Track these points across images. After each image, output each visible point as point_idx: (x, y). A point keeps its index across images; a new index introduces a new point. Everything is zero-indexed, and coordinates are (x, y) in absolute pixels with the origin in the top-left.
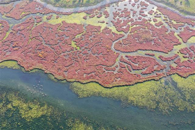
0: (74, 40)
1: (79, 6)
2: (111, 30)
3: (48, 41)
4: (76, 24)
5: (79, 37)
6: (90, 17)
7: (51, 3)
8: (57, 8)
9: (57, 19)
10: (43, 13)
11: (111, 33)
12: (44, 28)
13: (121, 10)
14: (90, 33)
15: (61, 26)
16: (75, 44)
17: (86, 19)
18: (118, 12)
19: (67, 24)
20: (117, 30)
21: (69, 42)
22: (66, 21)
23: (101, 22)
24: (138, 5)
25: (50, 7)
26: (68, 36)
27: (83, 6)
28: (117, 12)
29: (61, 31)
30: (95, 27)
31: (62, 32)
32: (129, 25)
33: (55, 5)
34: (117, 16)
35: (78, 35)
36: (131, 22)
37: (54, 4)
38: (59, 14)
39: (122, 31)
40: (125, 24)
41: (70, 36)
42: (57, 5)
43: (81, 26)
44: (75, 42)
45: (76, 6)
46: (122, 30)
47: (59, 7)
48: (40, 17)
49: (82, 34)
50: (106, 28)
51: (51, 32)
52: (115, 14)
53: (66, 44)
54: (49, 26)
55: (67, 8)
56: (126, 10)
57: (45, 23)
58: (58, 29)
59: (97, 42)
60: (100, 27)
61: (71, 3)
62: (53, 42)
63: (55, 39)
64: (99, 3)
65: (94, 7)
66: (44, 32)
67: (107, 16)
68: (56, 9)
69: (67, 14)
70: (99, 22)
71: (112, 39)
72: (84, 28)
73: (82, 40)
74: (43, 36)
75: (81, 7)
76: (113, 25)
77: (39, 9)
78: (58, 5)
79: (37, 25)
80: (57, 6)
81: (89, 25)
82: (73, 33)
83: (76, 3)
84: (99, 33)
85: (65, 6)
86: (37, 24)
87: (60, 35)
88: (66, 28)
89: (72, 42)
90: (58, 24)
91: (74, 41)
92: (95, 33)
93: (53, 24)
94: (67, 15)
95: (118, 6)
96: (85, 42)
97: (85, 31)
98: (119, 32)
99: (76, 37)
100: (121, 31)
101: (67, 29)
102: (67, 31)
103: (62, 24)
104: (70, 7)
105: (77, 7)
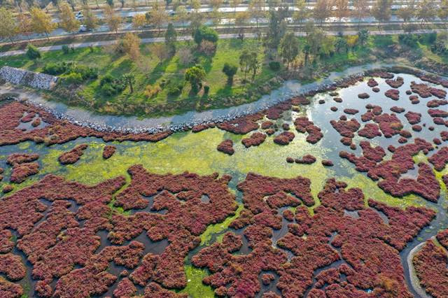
0: (195, 258)
1: (193, 108)
2: (357, 193)
3: (55, 278)
4: (193, 176)
5: (220, 240)
6: (247, 144)
7: (84, 105)
8: (107, 118)
9: (105, 158)
10: (48, 139)
11: (367, 206)
12: (43, 205)
13: (357, 112)
14: (267, 212)
15: (125, 188)
16: (204, 283)
17: (231, 153)
18: (348, 120)
19: (149, 177)
20: (388, 192)
21: (172, 273)
22: (144, 167)
23: (298, 162)
24: (408, 93)
25: (79, 117)
26: (160, 236)
27: (209, 109)
28: (343, 118)
29: (127, 215)
30: (280, 182)
31: (130, 220)
32: (421, 165)
33: (101, 110)
34: (355, 133)
35: (210, 229)
36: (426, 154)
37: (96, 106)
38: (113, 140)
39: (413, 192)
40: (409, 164)
41: (174, 237)
42: (107, 109)
43: (215, 183)
44: (203, 267)
45: (183, 109)
46: (408, 189)
47: (115, 114)
48: (33, 155)
49: (229, 221)
50: (333, 187)
51: (75, 222)
52: (345, 129)
53: (153, 289)
54: (69, 192)
55: (149, 115)
56: (374, 111)
57: (53, 180)
58: (111, 206)
59: (322, 260)
60: (305, 182)
61: (162, 100)
62: (82, 278)
63: (94, 261)
64: (267, 93)
66: (41, 224)
67: (315, 136)
69: (150, 137)
70: (290, 161)
71: (386, 237)
72: (233, 192)
73: (235, 256)
74: (28, 250)
75: (200, 110)
76: (359, 170)
77: (34, 125)
78: (111, 109)
79: (10, 194)
80: (106, 113)
81: (252, 176)
82: (184, 221)
83: (182, 97)
84: (311, 210)
85: (139, 112)
86: (13, 186)
87: (119, 235)
88: (149, 196)
89: (189, 270)
90: (110, 182)
91: (195, 266)
92: (293, 210)
93: (89, 185)
94: (148, 141)
95: (339, 101)
96: (258, 265)
97: (241, 207)
98: (400, 197)
99: (204, 238)
100: (407, 194)
101: (157, 200)
102: (154, 210)
103: (129, 180)
104: (158, 112)
105: (186, 111)
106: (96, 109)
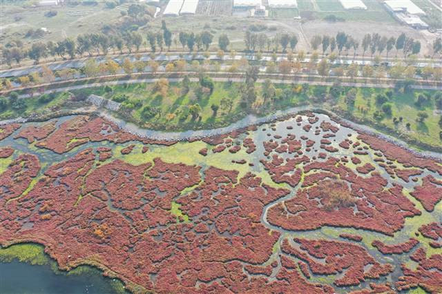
0: (177, 199)
1: (191, 128)
2: (259, 180)
3: (120, 201)
4: (184, 165)
5: (189, 194)
6: (214, 151)
7: (134, 122)
9: (143, 152)
10: (116, 140)
11: (261, 186)
12: (114, 172)
13: (281, 137)
14: (213, 185)
15: (151, 168)
16: (179, 209)
17: (205, 155)
18: (274, 142)
19: (163, 163)
20: (274, 181)
21: (166, 204)
22: (162, 159)
23: (237, 162)
24: (317, 128)
25: (131, 129)
26: (164, 190)
27: (200, 129)
28: (271, 141)
29: (151, 180)
30: (225, 171)
31: (152, 182)
32: (299, 169)
33: (142, 126)
34: (273, 150)
35: (186, 189)
36: (304, 164)
37: (140, 123)
38: (148, 143)
39: (285, 182)
40: (292, 168)
41: (170, 191)
42: (146, 126)
43: (194, 169)
44: (180, 203)
45: (186, 129)
46: (283, 180)
47: (150, 129)
48: (109, 148)
49: (196, 186)
50: (249, 175)
51: (128, 181)
52: (269, 147)
53: (158, 209)
54: (126, 167)
55: (168, 131)
56: (291, 137)
57: (118, 161)
58: (144, 175)
59: (229, 205)
60: (236, 173)
61: (175, 123)
62: (130, 202)
63: (136, 196)
64: (234, 122)
65: (224, 130)
66: (114, 180)
67: (251, 149)
68: (142, 133)
69: (166, 143)
70: (233, 162)
71: (261, 199)
72: (201, 174)
73: (194, 200)
74: (109, 190)
75: (196, 129)
76: (265, 169)
77: (109, 132)
78: (148, 126)
79: (99, 166)
80: (145, 128)
81: (212, 167)
82: (176, 185)
83: (186, 121)
84: (234, 185)
85: (162, 129)
86: (101, 162)
87: (146, 187)
88: (161, 172)
89: (173, 204)
90: (145, 165)
91: (176, 202)
92: (225, 184)
93: (135, 165)
94: (166, 145)
95: (274, 130)
96: (202, 204)
97: (203, 181)
98: (278, 183)
99: (182, 192)
100: (283, 182)
101: (163, 175)
102: (163, 179)
103: (153, 164)
104: (173, 129)
105: (187, 130)
106: (141, 125)
